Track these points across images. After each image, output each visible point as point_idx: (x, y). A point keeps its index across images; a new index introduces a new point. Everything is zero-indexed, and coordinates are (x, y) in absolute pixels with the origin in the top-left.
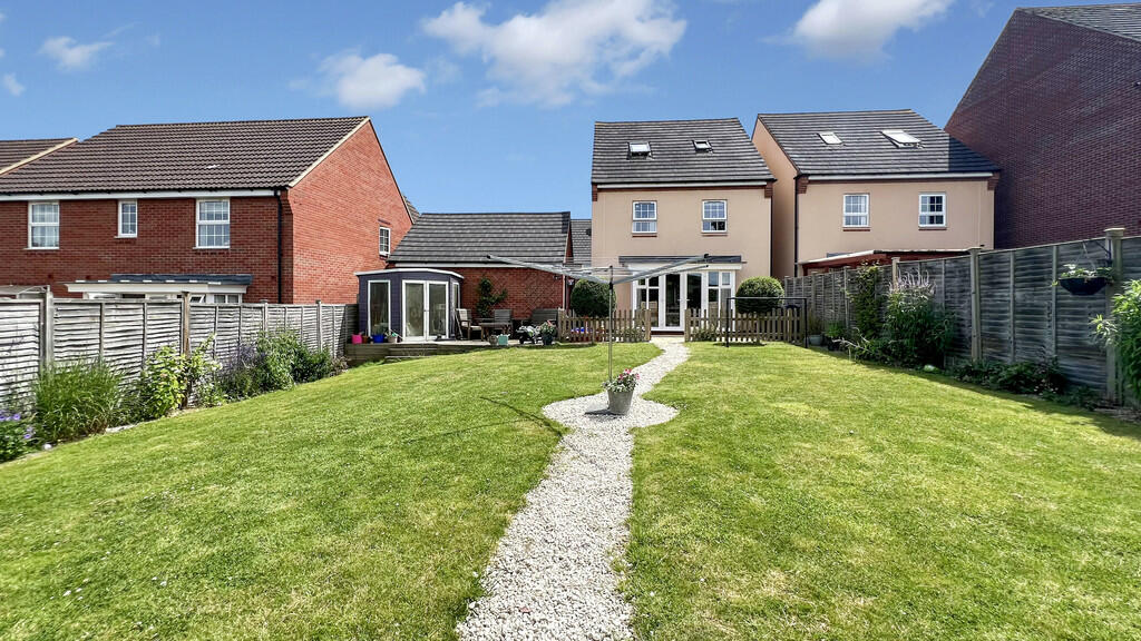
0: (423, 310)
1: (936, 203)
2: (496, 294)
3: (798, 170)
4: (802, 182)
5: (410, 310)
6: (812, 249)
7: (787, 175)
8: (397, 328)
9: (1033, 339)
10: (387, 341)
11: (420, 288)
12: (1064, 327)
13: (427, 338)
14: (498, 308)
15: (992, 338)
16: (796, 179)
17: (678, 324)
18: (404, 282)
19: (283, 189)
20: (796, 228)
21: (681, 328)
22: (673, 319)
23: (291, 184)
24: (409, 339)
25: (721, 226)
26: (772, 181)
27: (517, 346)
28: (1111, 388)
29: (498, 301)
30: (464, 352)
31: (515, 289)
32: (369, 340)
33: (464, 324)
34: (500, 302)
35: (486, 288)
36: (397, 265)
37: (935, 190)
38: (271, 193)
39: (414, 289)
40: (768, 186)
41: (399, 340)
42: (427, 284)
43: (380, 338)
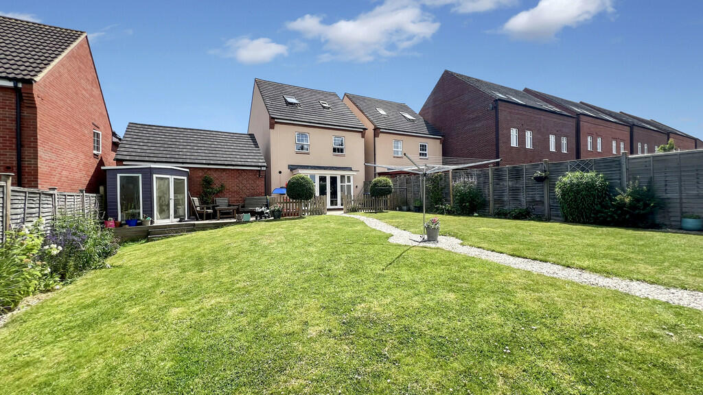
0: (169, 199)
1: (423, 147)
2: (216, 187)
3: (375, 126)
4: (377, 131)
5: (159, 198)
6: (382, 165)
7: (370, 127)
8: (149, 212)
9: (516, 199)
10: (141, 224)
11: (167, 181)
12: (529, 194)
13: (172, 221)
14: (219, 197)
15: (499, 201)
16: (374, 130)
17: (336, 205)
18: (155, 176)
19: (29, 82)
20: (375, 154)
21: (339, 206)
22: (333, 202)
23: (36, 79)
24: (159, 222)
25: (342, 151)
26: (365, 129)
27: (255, 221)
28: (546, 215)
29: (219, 192)
30: (218, 227)
31: (231, 184)
32: (121, 225)
33: (198, 209)
34: (220, 192)
35: (208, 182)
36: (124, 163)
37: (423, 142)
38: (11, 84)
39: (162, 182)
40: (363, 132)
41: (152, 222)
42: (172, 178)
43: (133, 220)
